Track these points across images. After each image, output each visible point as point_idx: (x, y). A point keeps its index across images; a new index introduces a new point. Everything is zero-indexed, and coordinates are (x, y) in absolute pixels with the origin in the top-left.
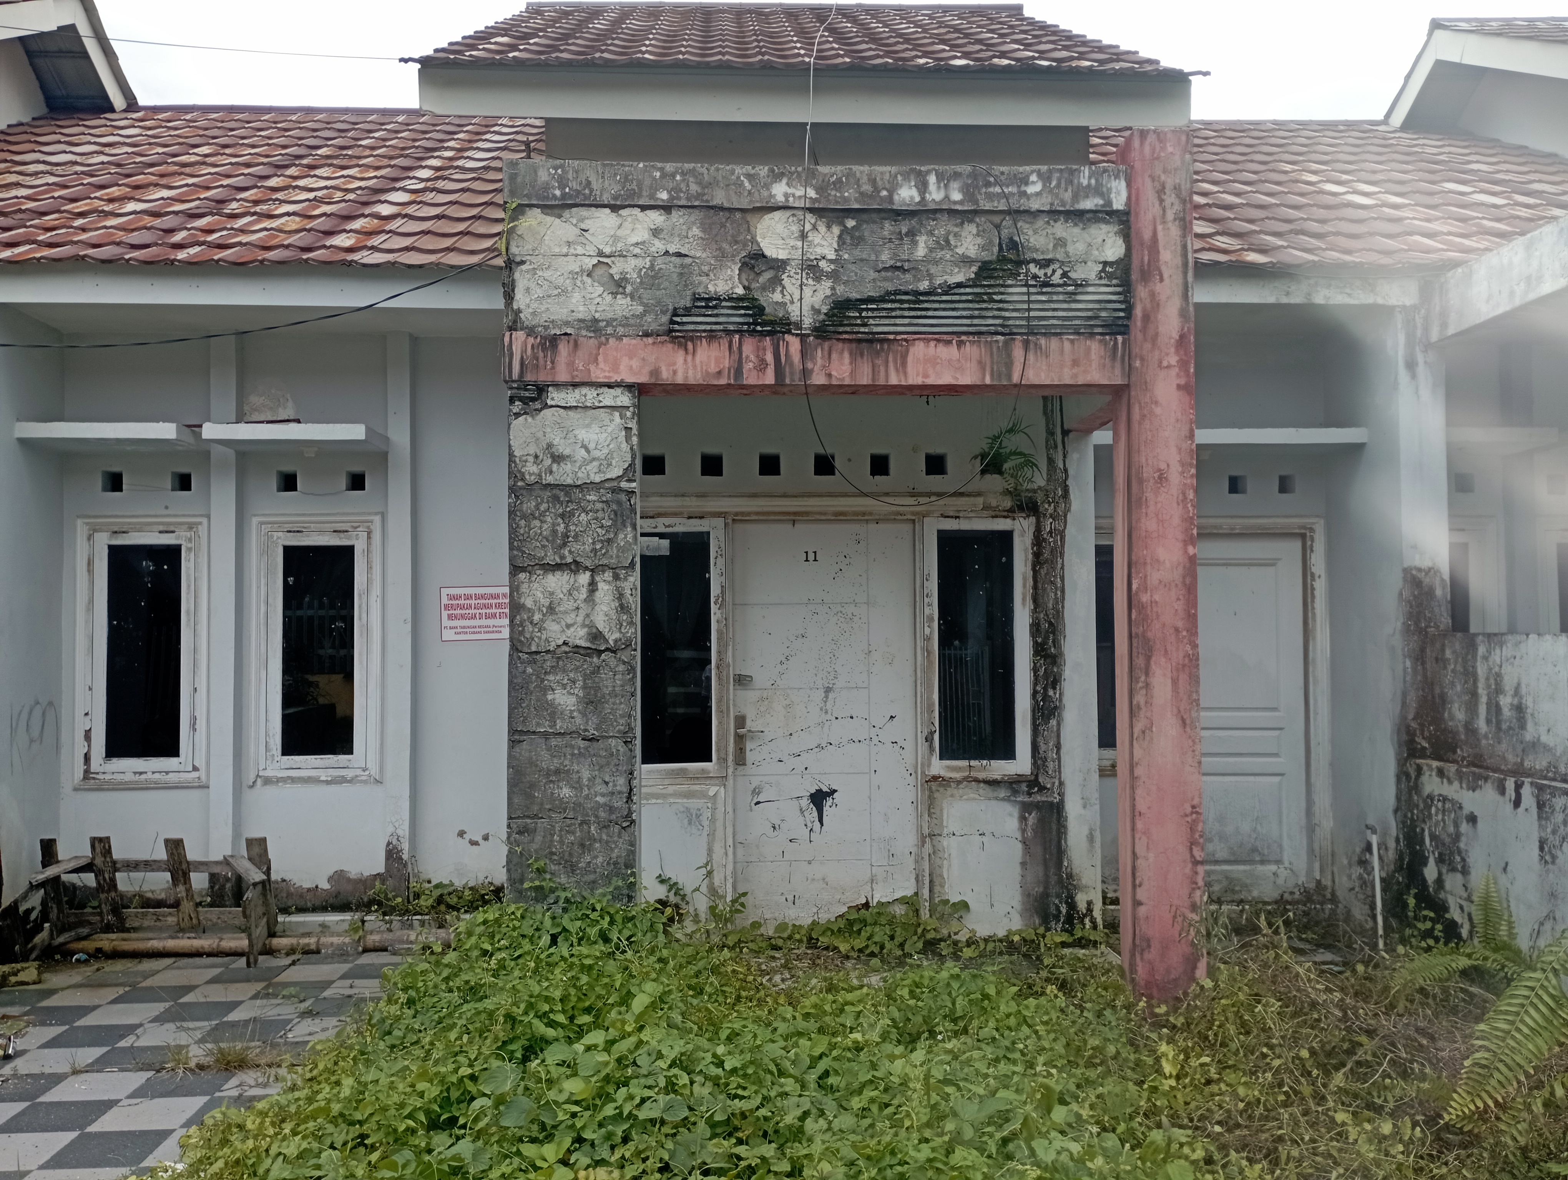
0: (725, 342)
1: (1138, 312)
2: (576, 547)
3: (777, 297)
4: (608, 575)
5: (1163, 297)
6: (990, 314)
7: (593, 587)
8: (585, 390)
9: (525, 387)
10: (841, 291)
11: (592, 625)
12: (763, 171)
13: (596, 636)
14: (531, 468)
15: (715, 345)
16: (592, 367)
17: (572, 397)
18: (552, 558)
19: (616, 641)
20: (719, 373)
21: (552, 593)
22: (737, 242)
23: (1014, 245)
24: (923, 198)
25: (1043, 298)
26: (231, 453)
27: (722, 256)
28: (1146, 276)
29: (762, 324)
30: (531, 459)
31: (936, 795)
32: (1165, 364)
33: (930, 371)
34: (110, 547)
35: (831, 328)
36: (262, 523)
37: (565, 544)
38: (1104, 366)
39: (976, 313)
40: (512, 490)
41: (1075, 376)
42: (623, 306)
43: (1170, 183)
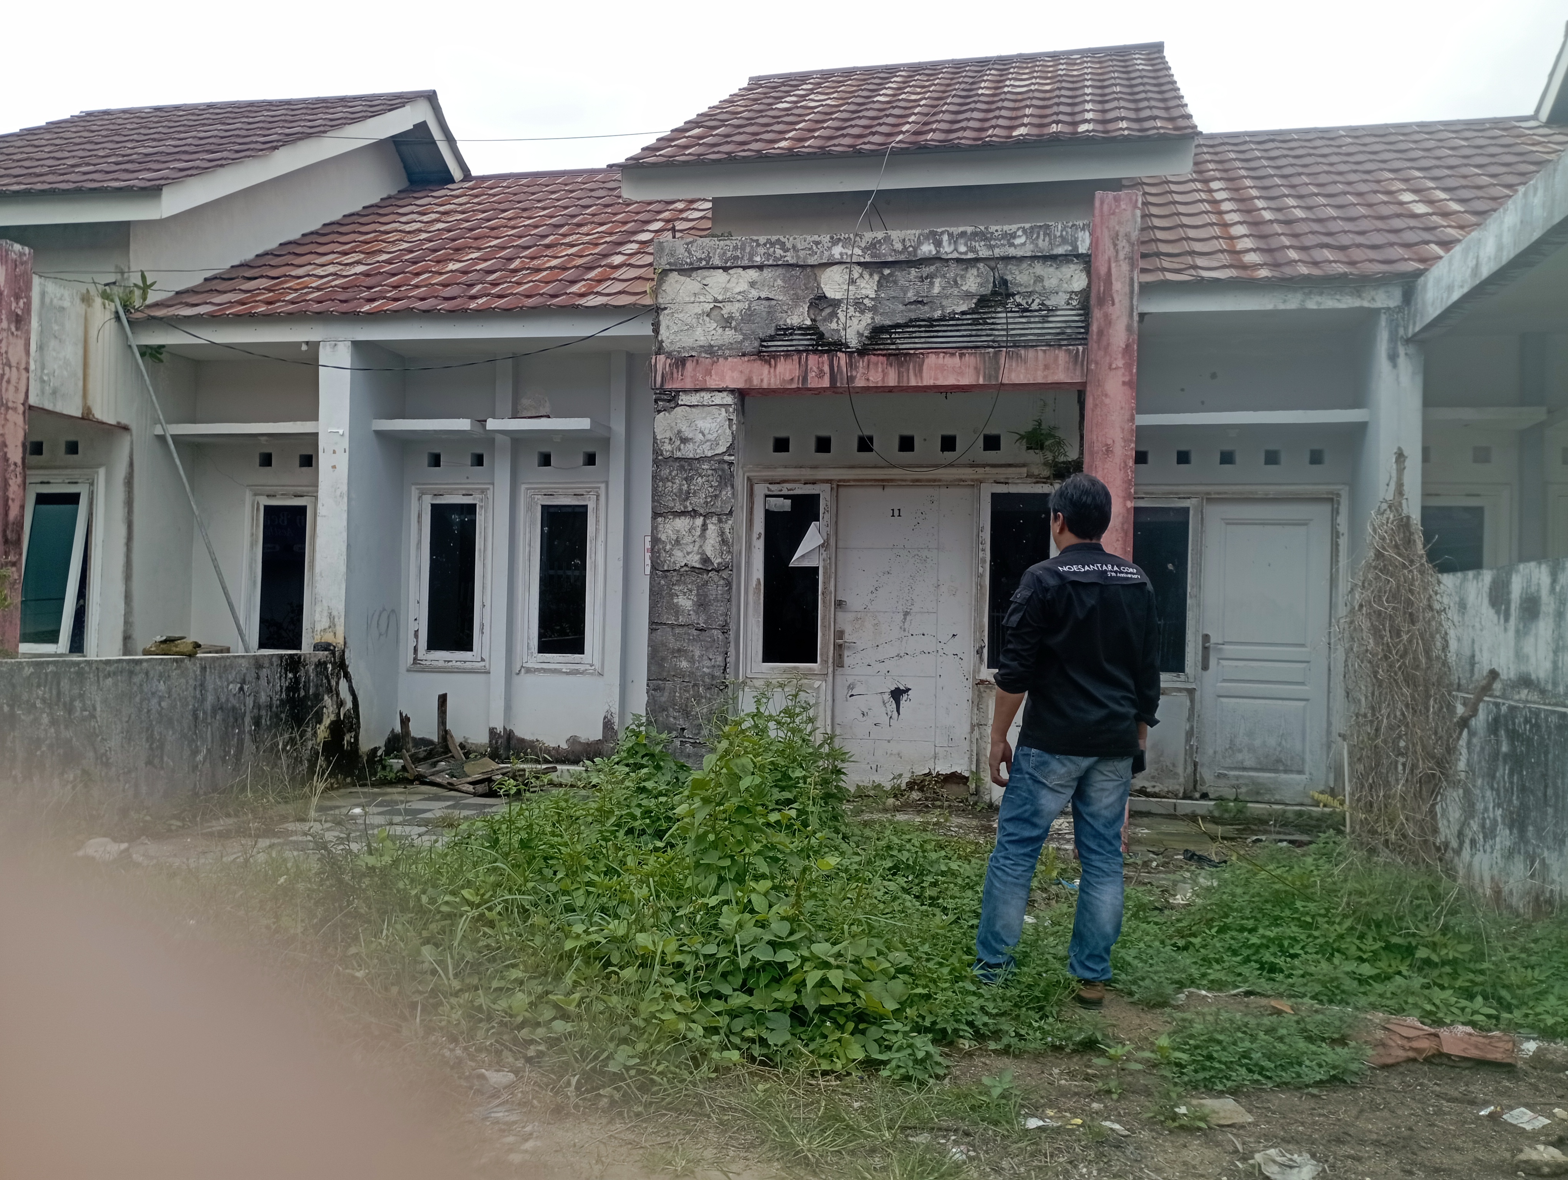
0: (796, 357)
1: (1094, 328)
2: (694, 500)
3: (834, 325)
4: (715, 519)
5: (1114, 317)
6: (984, 333)
7: (704, 527)
8: (703, 394)
9: (663, 391)
10: (880, 320)
11: (703, 553)
12: (826, 239)
13: (706, 560)
14: (667, 447)
15: (789, 361)
16: (708, 378)
17: (694, 399)
18: (679, 508)
19: (719, 564)
20: (792, 379)
21: (678, 531)
22: (807, 288)
23: (1005, 282)
24: (938, 252)
25: (1024, 320)
26: (507, 440)
27: (797, 300)
28: (1101, 302)
29: (821, 345)
30: (667, 441)
31: (984, 695)
32: (1114, 366)
33: (940, 376)
34: (433, 505)
35: (870, 347)
36: (528, 489)
37: (687, 499)
38: (1068, 369)
39: (974, 333)
40: (655, 462)
41: (1046, 377)
42: (730, 336)
43: (1122, 231)
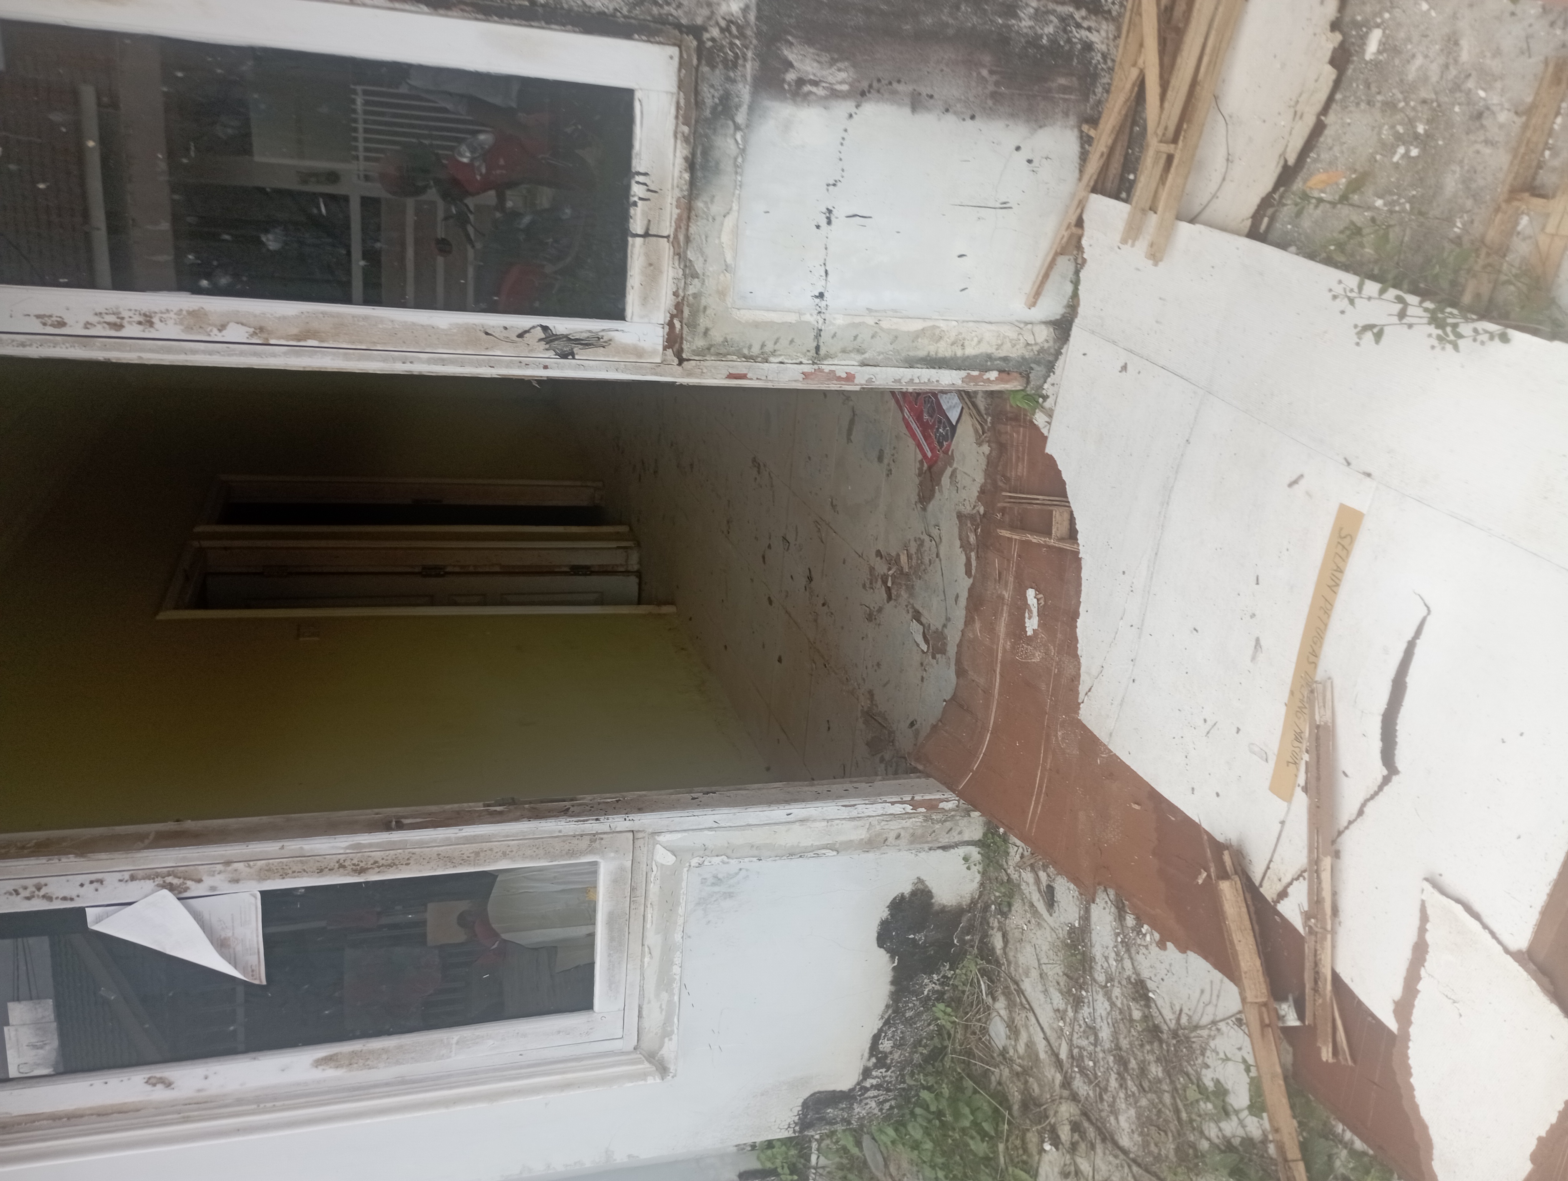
31: (717, 336)
